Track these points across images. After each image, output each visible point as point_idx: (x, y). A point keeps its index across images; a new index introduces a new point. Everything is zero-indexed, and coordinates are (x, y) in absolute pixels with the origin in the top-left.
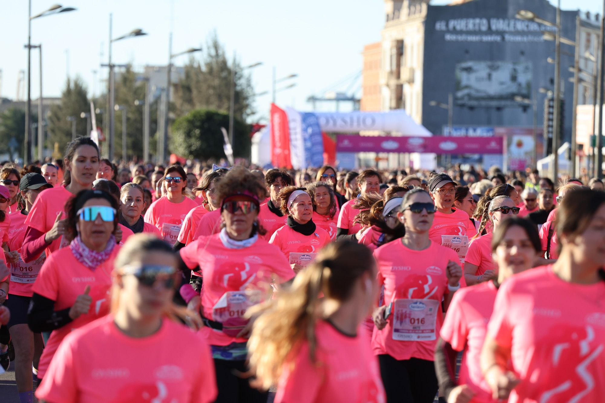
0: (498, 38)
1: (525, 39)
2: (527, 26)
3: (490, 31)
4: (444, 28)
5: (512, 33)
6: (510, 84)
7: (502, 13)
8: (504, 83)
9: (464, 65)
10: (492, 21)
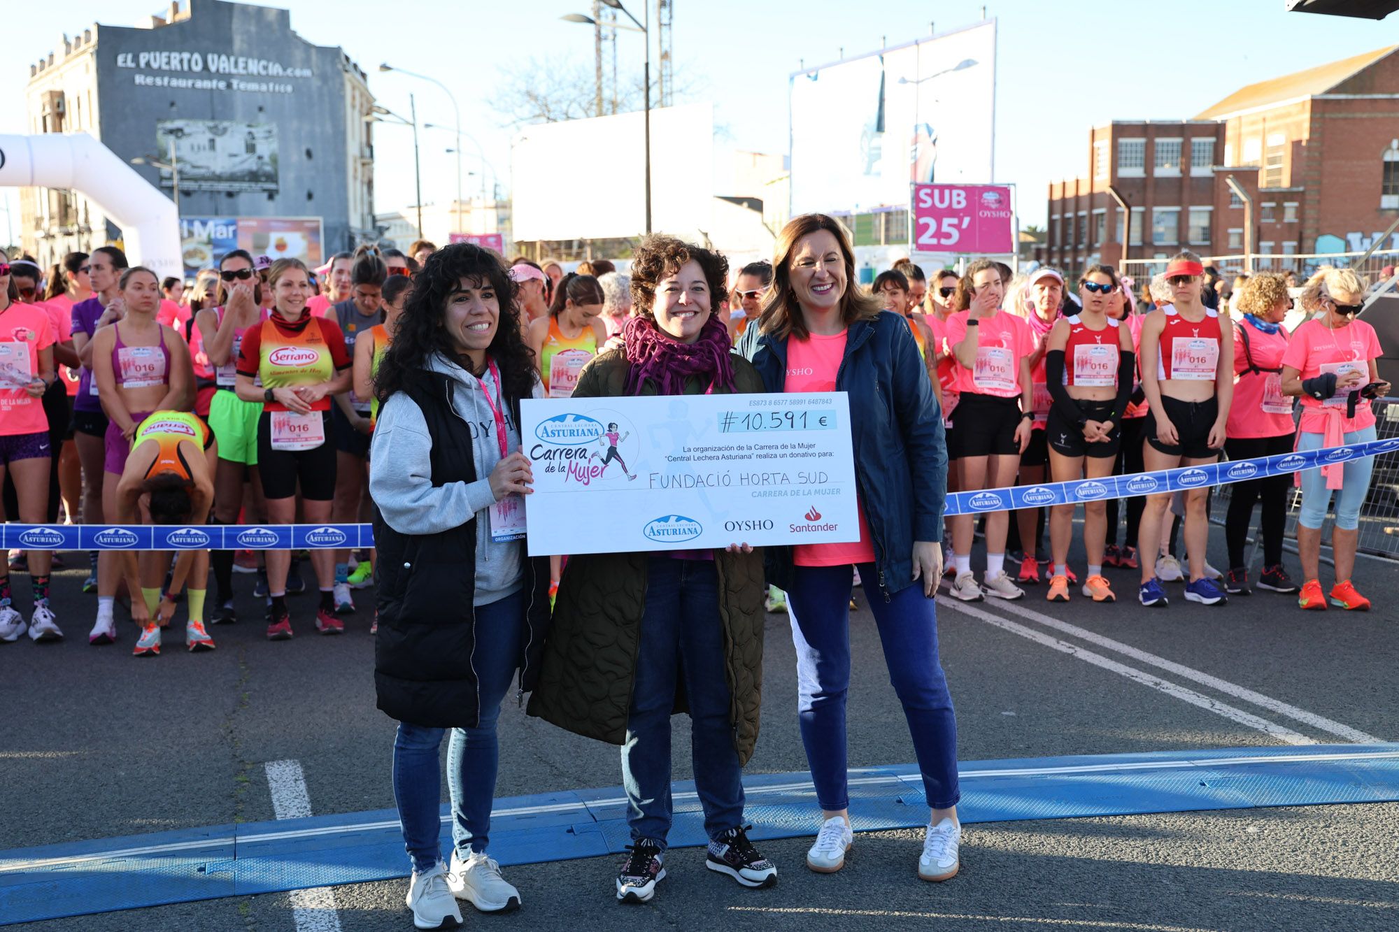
0: (222, 85)
1: (264, 87)
2: (266, 68)
3: (206, 72)
4: (130, 64)
5: (243, 78)
6: (246, 156)
7: (224, 46)
8: (235, 156)
9: (170, 125)
10: (210, 57)
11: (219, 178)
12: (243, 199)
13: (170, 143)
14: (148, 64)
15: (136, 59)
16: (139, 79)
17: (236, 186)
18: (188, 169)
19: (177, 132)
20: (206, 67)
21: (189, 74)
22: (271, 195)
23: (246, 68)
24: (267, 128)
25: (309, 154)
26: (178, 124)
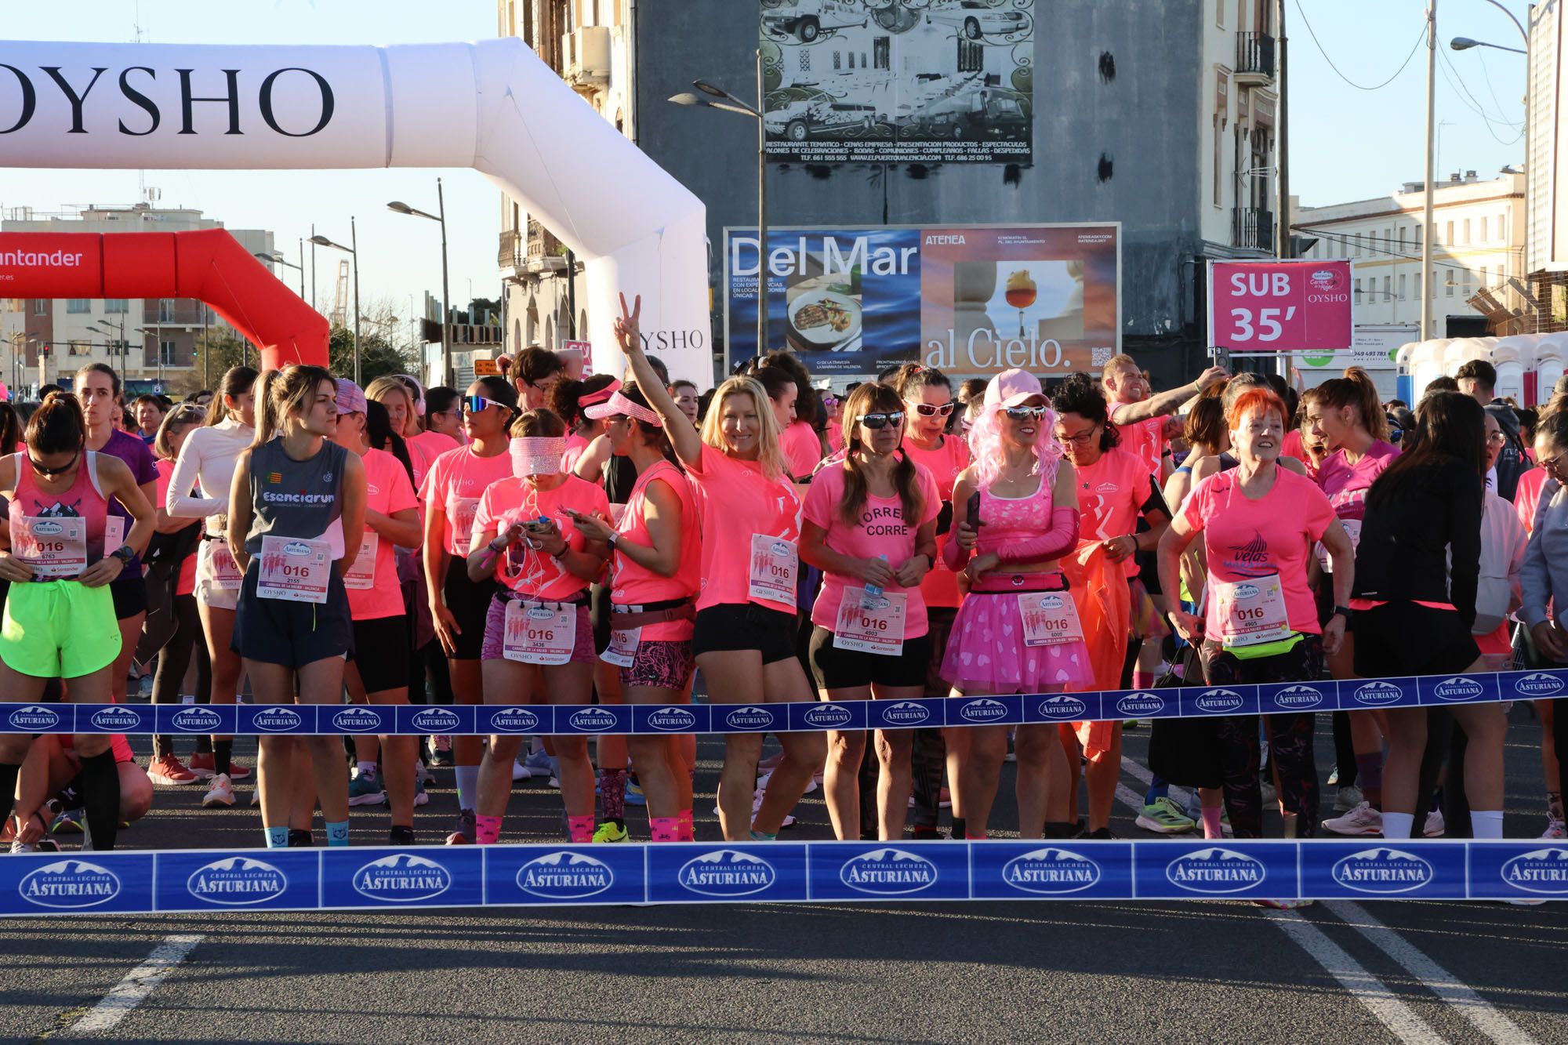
6: (960, 77)
8: (936, 77)
9: (787, 11)
11: (893, 132)
12: (948, 181)
13: (789, 57)
17: (935, 147)
18: (825, 110)
19: (805, 27)
22: (1014, 169)
24: (1009, 8)
25: (1107, 66)
26: (808, 6)
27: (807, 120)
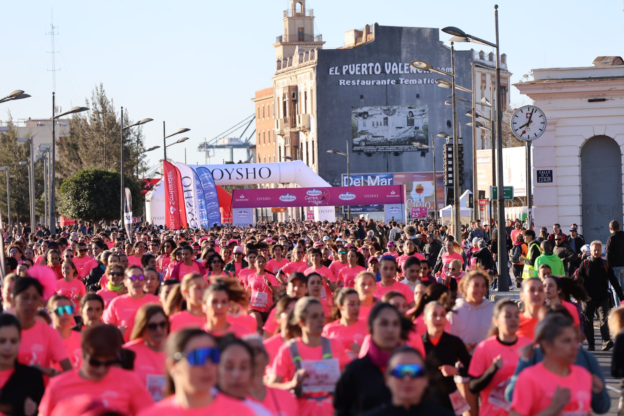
0: (393, 82)
1: (420, 82)
3: (383, 75)
4: (337, 73)
5: (406, 76)
6: (408, 128)
7: (395, 57)
8: (401, 128)
9: (359, 111)
10: (386, 64)
11: (389, 143)
12: (405, 156)
13: (360, 123)
14: (347, 72)
15: (340, 70)
16: (342, 82)
17: (401, 147)
18: (370, 138)
19: (364, 115)
20: (383, 71)
21: (372, 76)
22: (424, 153)
23: (409, 70)
24: (421, 108)
25: (449, 124)
26: (365, 109)
27: (365, 140)
